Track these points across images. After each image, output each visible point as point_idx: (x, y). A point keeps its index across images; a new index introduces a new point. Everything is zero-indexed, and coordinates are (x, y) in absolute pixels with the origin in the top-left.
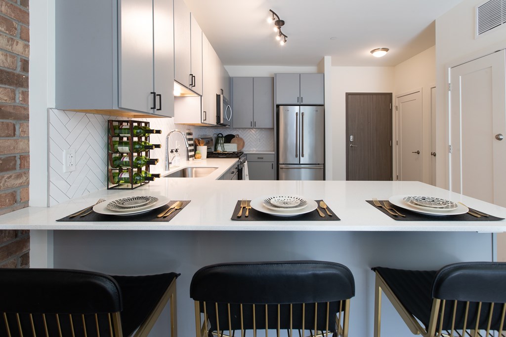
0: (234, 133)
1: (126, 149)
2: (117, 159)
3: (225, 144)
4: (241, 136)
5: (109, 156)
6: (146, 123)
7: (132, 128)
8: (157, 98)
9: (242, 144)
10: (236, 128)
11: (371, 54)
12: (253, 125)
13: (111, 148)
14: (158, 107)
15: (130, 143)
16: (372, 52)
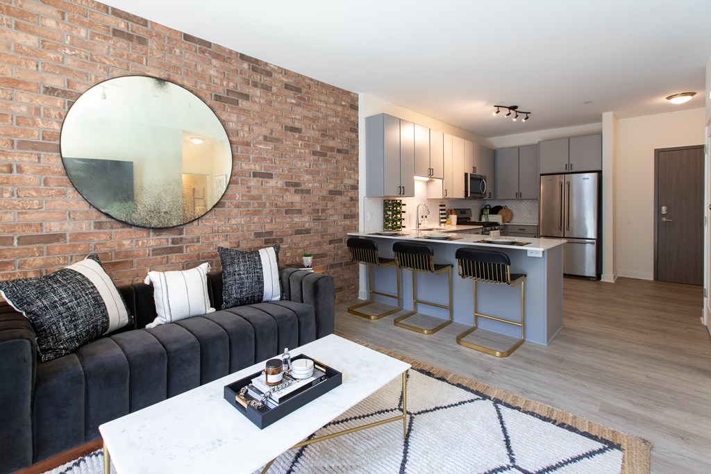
0: (501, 204)
1: (390, 213)
2: (387, 217)
3: (489, 216)
4: (509, 207)
5: (384, 216)
6: (401, 201)
7: (393, 204)
8: (402, 189)
9: (510, 215)
10: (501, 200)
11: (667, 100)
12: (519, 197)
13: (385, 212)
14: (402, 193)
15: (393, 211)
16: (669, 98)
